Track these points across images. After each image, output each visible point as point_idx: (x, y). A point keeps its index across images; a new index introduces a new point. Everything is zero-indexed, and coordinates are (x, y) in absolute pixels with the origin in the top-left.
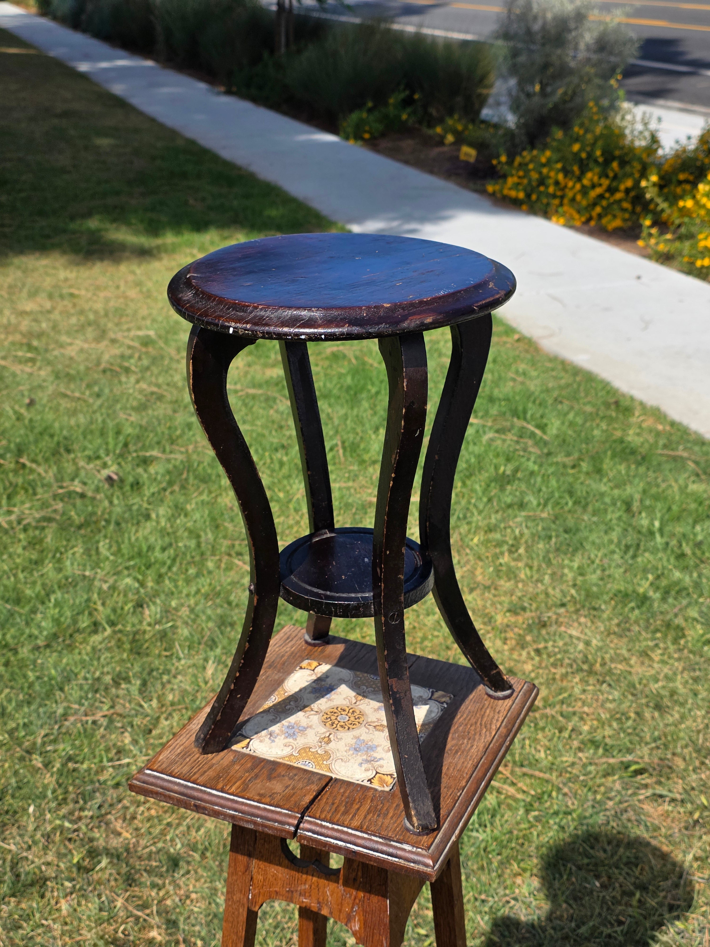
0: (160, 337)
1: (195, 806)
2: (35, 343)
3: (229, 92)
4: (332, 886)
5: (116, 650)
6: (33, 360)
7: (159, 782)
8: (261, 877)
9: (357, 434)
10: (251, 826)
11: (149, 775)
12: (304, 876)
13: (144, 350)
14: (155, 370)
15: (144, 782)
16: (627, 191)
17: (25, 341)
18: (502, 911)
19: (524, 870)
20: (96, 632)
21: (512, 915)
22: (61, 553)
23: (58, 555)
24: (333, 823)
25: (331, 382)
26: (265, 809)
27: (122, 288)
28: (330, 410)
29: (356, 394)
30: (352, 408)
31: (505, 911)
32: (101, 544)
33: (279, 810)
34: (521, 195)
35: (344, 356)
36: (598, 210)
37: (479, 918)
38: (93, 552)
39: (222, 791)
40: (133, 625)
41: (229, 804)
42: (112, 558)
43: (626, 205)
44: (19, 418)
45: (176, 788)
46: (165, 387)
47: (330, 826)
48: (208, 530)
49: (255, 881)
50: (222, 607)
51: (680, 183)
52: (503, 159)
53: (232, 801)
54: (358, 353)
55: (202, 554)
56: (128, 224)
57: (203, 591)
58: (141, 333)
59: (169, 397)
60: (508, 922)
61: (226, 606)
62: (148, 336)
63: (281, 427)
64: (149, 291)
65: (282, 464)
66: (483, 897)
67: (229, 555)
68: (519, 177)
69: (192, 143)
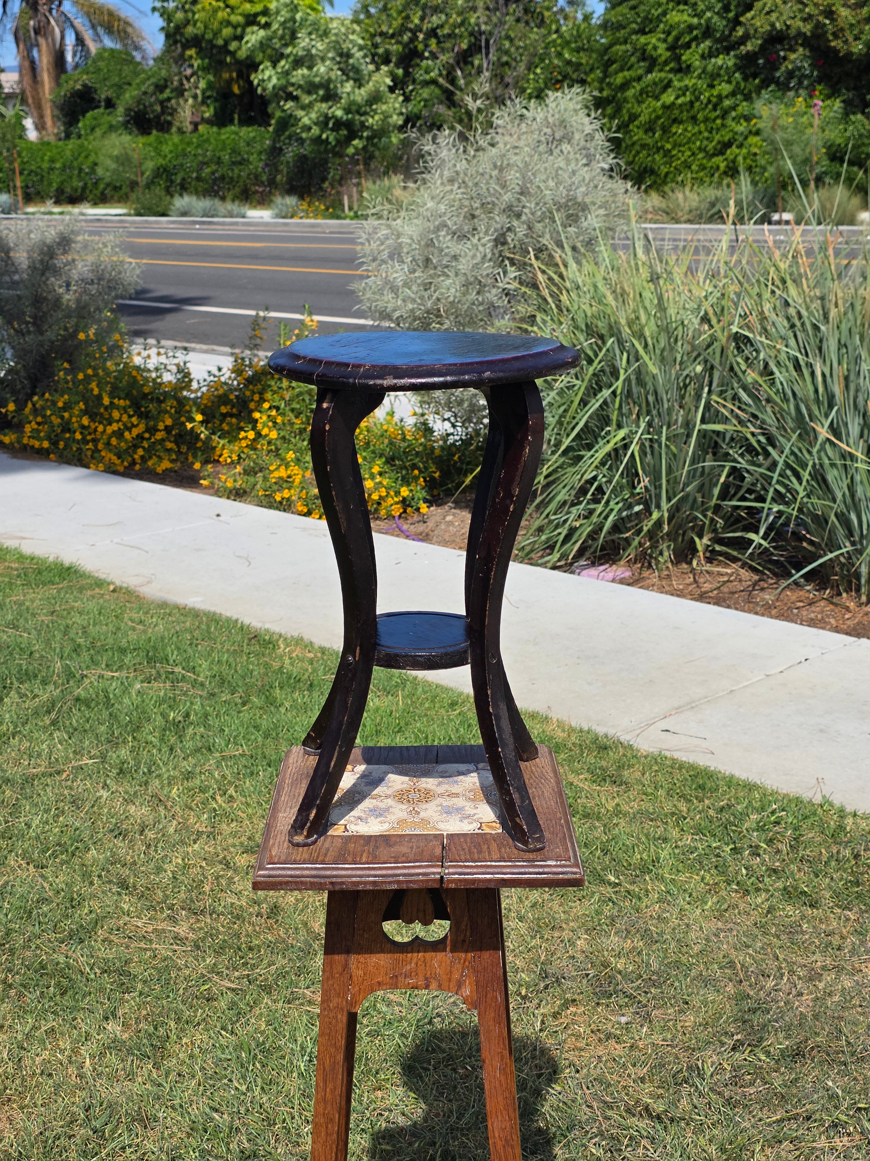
4: (440, 955)
8: (361, 972)
10: (395, 887)
11: (273, 869)
12: (409, 955)
16: (168, 430)
34: (46, 444)
36: (140, 452)
43: (169, 445)
49: (355, 979)
51: (225, 416)
52: (11, 407)
68: (39, 424)
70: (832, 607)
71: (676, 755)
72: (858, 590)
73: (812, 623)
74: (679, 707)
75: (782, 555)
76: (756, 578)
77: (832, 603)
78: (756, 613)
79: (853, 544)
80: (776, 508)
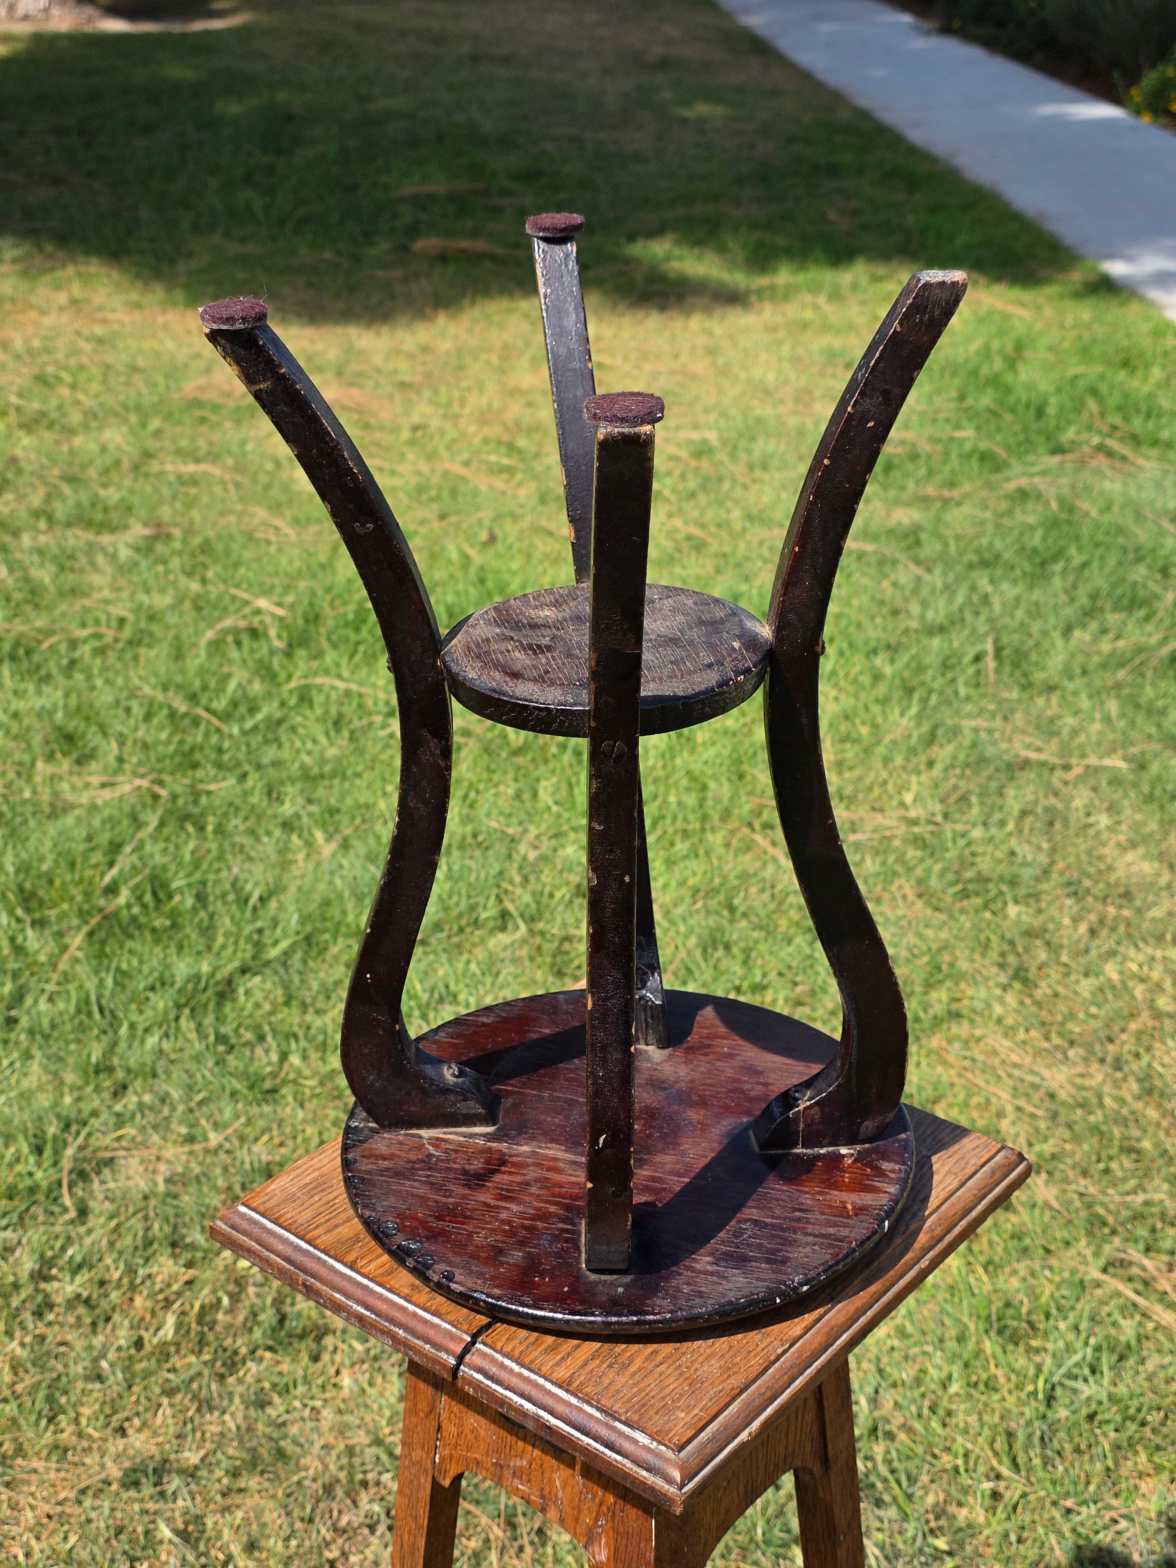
0: (724, 443)
1: (305, 1285)
2: (522, 442)
3: (947, 30)
4: (565, 1471)
5: (527, 963)
6: (510, 471)
7: (256, 1231)
8: (453, 1429)
9: (1030, 635)
11: (243, 1216)
12: (521, 1444)
13: (693, 463)
14: (703, 498)
17: (505, 437)
18: (1101, 1536)
19: (1159, 1469)
20: (503, 929)
21: (1118, 1547)
22: (478, 792)
23: (472, 795)
24: (522, 1365)
25: (1003, 539)
26: (415, 1315)
27: (684, 358)
28: (989, 589)
29: (1043, 564)
30: (1031, 587)
31: (1104, 1538)
32: (543, 783)
33: (436, 1320)
35: (1039, 496)
37: (1053, 1539)
38: (526, 796)
39: (351, 1267)
40: (564, 925)
41: (358, 1293)
42: (555, 808)
44: (466, 561)
45: (280, 1247)
46: (713, 529)
47: (516, 1368)
48: (724, 780)
49: (445, 1433)
50: (718, 913)
53: (366, 1287)
54: (1066, 492)
55: (704, 818)
56: (722, 250)
57: (691, 882)
58: (696, 436)
59: (714, 548)
60: (1107, 1559)
61: (725, 913)
62: (705, 441)
63: (895, 613)
64: (728, 365)
65: (877, 677)
66: (1069, 1503)
67: (750, 825)
69: (864, 115)
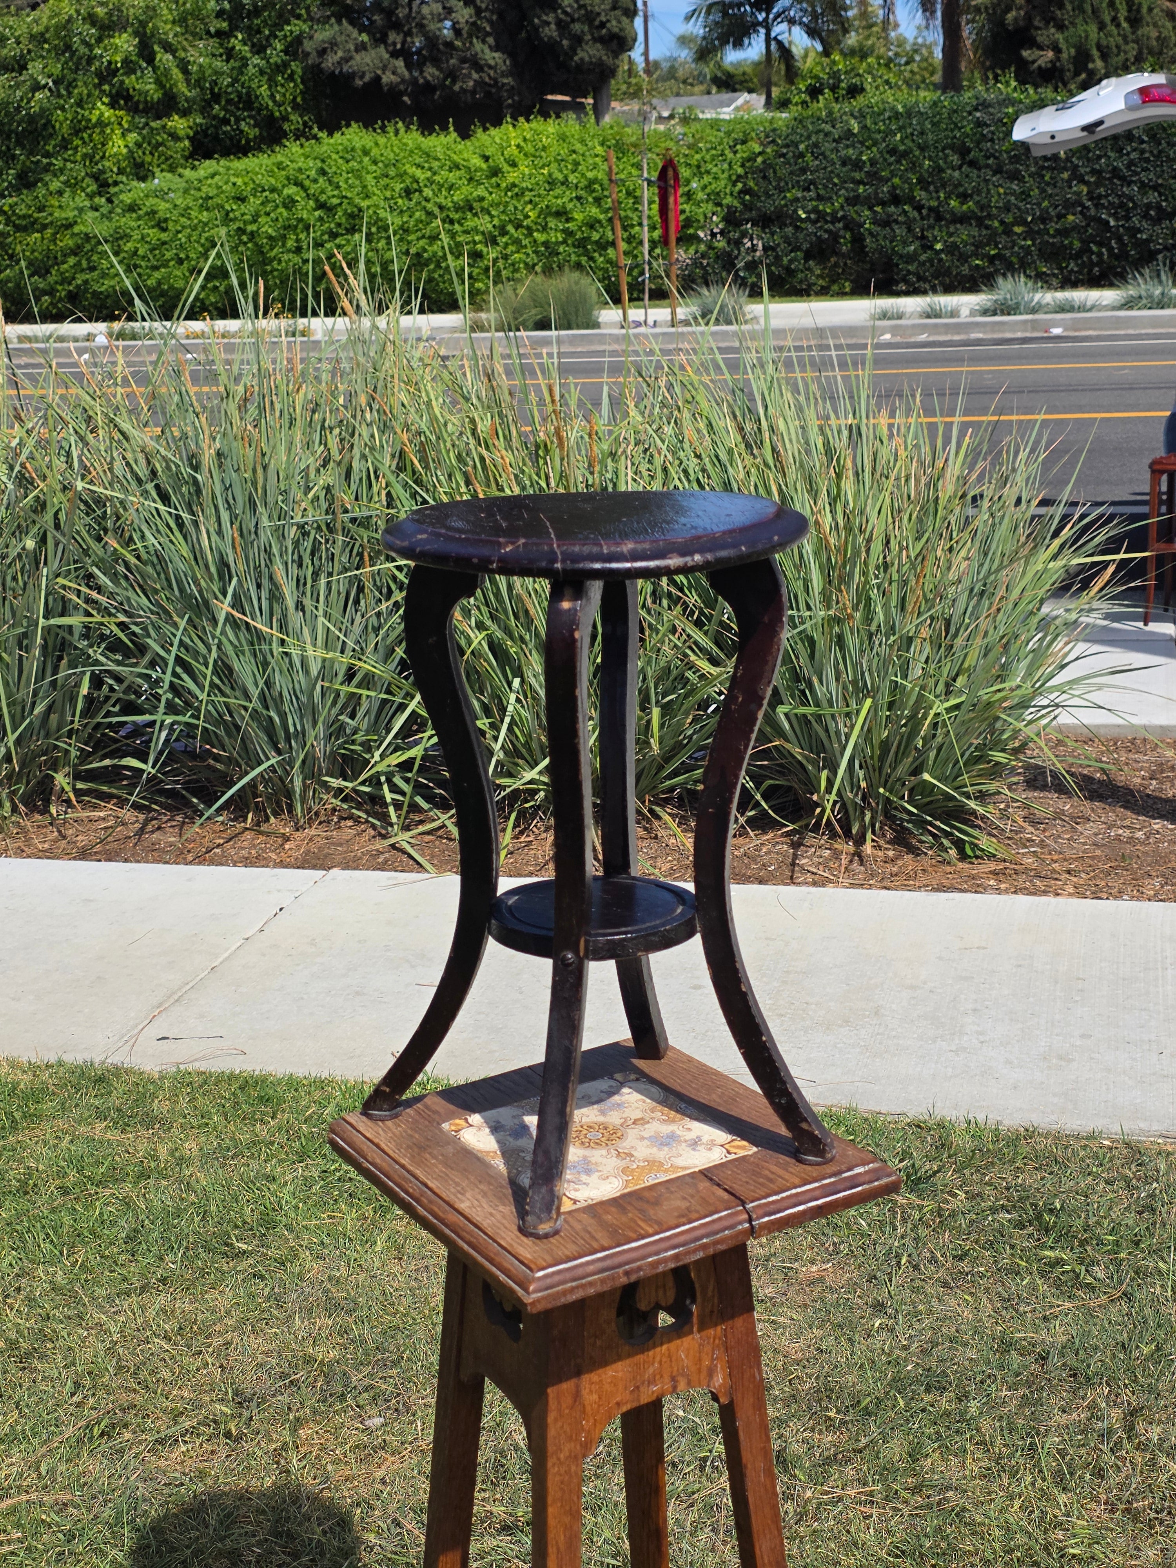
4: (687, 1341)
8: (595, 1397)
12: (651, 1353)
15: (548, 1288)
33: (716, 1216)
49: (588, 1408)
70: (262, 838)
71: (202, 1066)
72: (291, 808)
73: (248, 862)
74: (161, 1004)
75: (177, 782)
76: (142, 817)
77: (261, 833)
78: (167, 863)
79: (279, 752)
80: (169, 720)
